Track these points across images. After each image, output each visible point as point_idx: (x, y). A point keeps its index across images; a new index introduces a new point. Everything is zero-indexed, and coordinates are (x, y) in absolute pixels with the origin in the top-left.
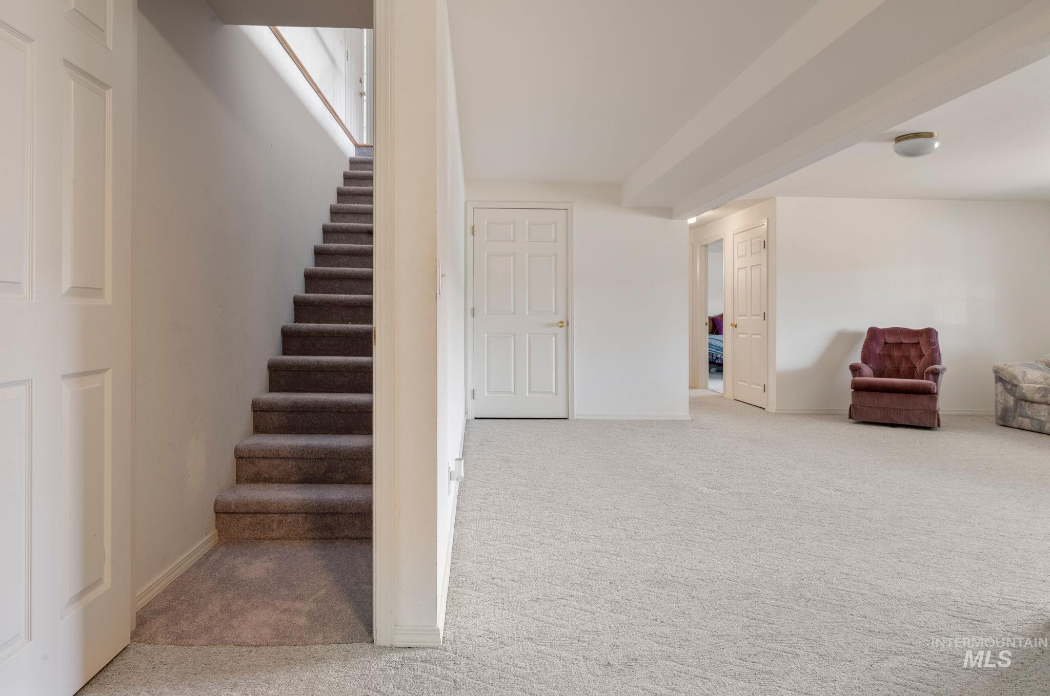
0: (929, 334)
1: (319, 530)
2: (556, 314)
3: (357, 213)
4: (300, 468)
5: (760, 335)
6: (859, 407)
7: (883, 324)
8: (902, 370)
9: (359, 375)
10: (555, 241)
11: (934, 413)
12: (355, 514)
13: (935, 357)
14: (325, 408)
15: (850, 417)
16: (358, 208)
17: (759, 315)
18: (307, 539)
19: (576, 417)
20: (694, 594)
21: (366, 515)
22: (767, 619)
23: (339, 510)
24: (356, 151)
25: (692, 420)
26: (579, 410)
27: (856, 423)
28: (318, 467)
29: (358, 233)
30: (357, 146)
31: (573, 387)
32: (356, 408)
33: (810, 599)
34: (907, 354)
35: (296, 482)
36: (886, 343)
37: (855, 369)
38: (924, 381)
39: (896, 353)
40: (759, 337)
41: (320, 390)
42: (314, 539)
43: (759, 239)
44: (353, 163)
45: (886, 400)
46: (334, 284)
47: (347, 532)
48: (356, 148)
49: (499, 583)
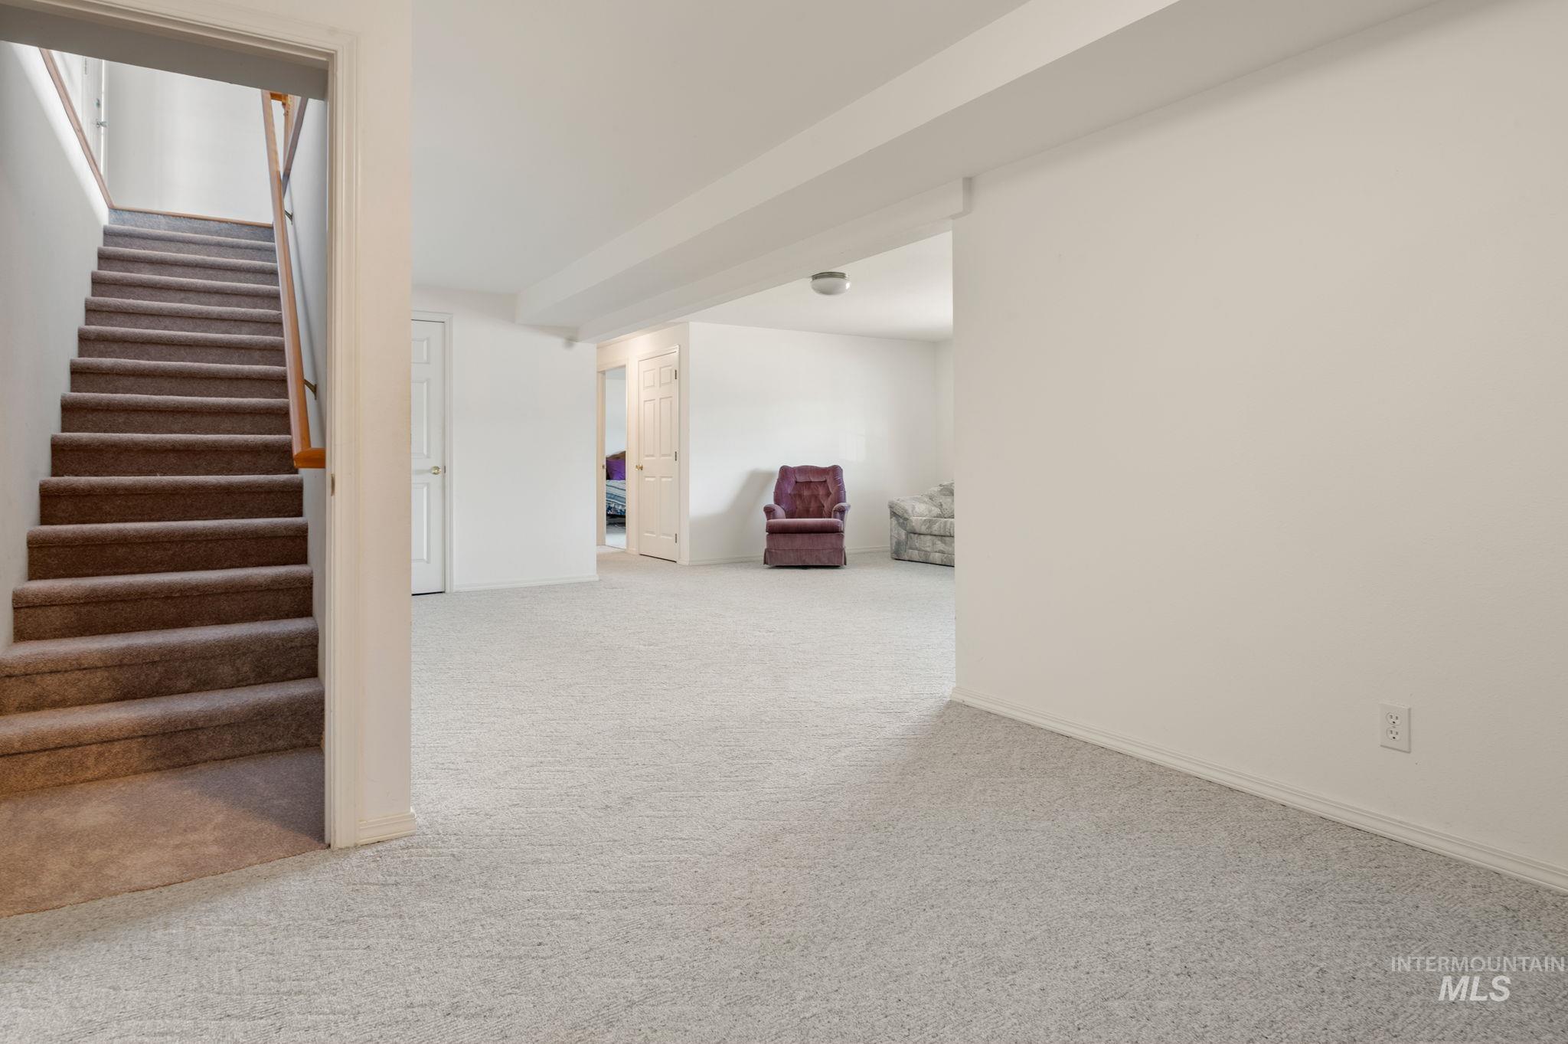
0: (835, 472)
1: (167, 756)
2: (428, 457)
3: (133, 313)
4: (115, 680)
5: (671, 477)
6: (773, 551)
7: (794, 463)
8: (811, 509)
9: (189, 545)
10: (428, 363)
11: (840, 551)
12: (224, 726)
13: (840, 496)
14: (146, 594)
15: (765, 563)
16: (137, 307)
17: (670, 455)
18: (146, 771)
19: (455, 589)
20: (665, 737)
21: (240, 725)
22: (737, 743)
23: (200, 724)
24: (110, 215)
25: (600, 580)
26: (459, 581)
27: (770, 568)
28: (147, 675)
29: (143, 343)
30: (113, 209)
31: (451, 550)
32: (198, 590)
33: (769, 722)
34: (816, 493)
35: (110, 700)
36: (796, 482)
37: (769, 512)
38: (832, 520)
39: (806, 493)
40: (670, 480)
41: (122, 571)
42: (158, 769)
43: (670, 368)
44: (109, 235)
45: (800, 541)
46: (116, 418)
47: (211, 752)
48: (110, 211)
49: (452, 766)
